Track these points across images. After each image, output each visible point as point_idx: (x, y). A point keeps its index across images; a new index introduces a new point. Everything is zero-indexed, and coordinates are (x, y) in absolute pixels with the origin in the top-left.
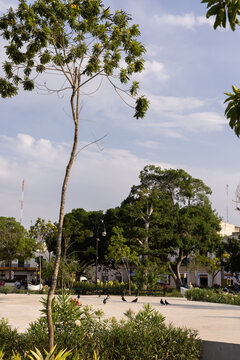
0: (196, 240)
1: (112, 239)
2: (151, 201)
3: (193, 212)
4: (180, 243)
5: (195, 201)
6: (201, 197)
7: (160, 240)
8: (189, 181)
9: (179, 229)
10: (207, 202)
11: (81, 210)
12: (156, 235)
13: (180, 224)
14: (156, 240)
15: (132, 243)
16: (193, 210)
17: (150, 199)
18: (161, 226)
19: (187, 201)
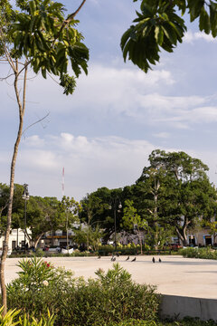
0: (197, 207)
1: (125, 210)
2: (158, 178)
3: (194, 186)
4: (183, 210)
5: (195, 177)
6: (200, 173)
7: (167, 209)
8: (189, 161)
9: (182, 200)
10: (205, 177)
11: (104, 188)
12: (163, 205)
13: (183, 196)
14: (164, 210)
15: (144, 213)
16: (194, 184)
17: (157, 177)
18: (167, 198)
19: (189, 177)
